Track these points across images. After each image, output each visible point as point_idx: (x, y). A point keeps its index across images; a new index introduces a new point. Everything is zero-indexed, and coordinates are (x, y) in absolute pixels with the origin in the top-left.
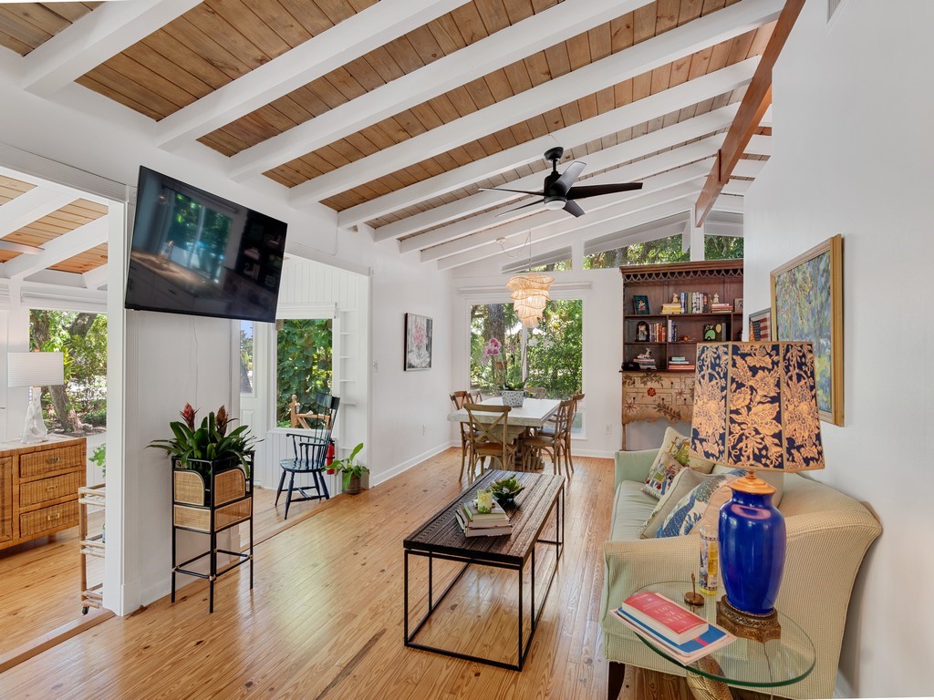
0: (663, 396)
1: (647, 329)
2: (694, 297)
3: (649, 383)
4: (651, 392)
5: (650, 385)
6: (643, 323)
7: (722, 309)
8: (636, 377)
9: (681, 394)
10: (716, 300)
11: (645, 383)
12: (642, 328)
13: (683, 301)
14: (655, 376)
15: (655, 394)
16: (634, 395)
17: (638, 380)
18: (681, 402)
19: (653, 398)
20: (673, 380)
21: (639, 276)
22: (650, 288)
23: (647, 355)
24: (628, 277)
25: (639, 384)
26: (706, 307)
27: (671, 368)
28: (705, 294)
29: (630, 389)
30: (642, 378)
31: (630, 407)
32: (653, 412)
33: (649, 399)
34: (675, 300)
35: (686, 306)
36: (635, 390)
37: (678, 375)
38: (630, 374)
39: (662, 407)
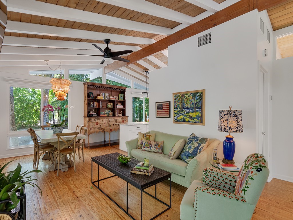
0: (100, 124)
1: (93, 103)
2: (106, 95)
3: (96, 121)
4: (97, 124)
5: (97, 121)
6: (92, 102)
7: (113, 99)
8: (93, 119)
9: (105, 123)
10: (111, 96)
11: (95, 121)
12: (92, 103)
13: (103, 95)
14: (98, 118)
15: (98, 124)
16: (92, 125)
17: (93, 120)
18: (105, 126)
19: (98, 125)
20: (103, 119)
21: (92, 86)
22: (93, 90)
23: (93, 112)
24: (89, 85)
25: (93, 121)
26: (109, 98)
27: (101, 116)
28: (109, 94)
29: (91, 123)
30: (94, 119)
31: (91, 129)
32: (98, 130)
33: (96, 126)
34: (101, 95)
35: (104, 97)
36: (93, 123)
37: (104, 118)
38: (91, 118)
39: (100, 128)
